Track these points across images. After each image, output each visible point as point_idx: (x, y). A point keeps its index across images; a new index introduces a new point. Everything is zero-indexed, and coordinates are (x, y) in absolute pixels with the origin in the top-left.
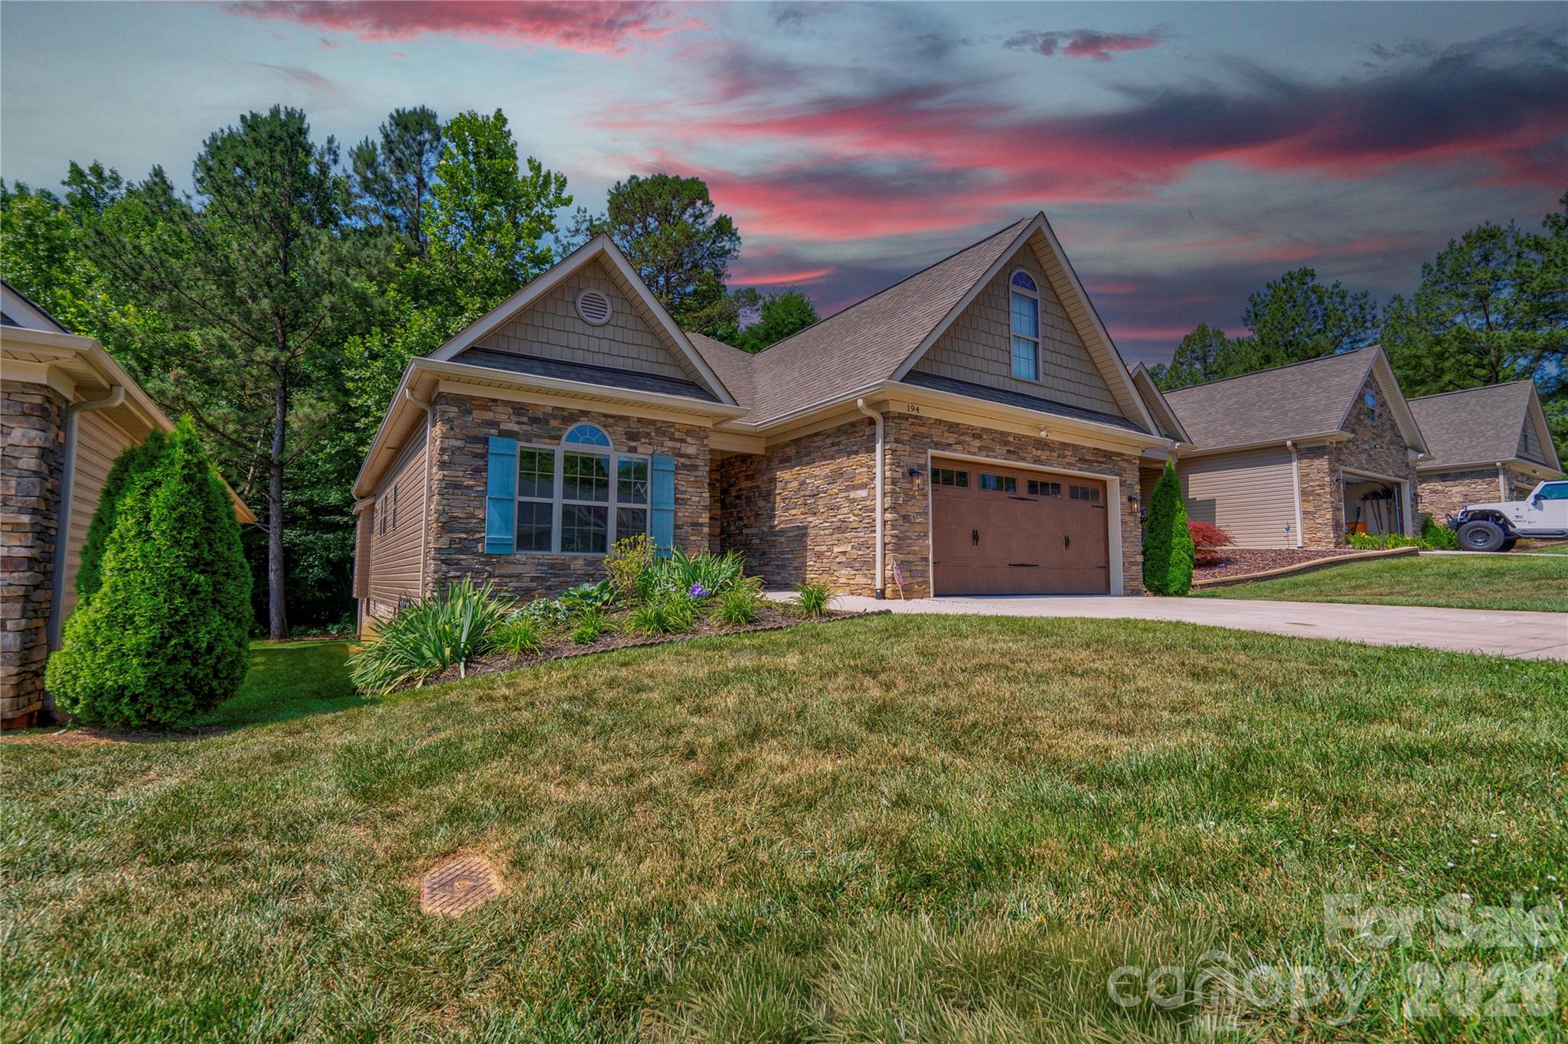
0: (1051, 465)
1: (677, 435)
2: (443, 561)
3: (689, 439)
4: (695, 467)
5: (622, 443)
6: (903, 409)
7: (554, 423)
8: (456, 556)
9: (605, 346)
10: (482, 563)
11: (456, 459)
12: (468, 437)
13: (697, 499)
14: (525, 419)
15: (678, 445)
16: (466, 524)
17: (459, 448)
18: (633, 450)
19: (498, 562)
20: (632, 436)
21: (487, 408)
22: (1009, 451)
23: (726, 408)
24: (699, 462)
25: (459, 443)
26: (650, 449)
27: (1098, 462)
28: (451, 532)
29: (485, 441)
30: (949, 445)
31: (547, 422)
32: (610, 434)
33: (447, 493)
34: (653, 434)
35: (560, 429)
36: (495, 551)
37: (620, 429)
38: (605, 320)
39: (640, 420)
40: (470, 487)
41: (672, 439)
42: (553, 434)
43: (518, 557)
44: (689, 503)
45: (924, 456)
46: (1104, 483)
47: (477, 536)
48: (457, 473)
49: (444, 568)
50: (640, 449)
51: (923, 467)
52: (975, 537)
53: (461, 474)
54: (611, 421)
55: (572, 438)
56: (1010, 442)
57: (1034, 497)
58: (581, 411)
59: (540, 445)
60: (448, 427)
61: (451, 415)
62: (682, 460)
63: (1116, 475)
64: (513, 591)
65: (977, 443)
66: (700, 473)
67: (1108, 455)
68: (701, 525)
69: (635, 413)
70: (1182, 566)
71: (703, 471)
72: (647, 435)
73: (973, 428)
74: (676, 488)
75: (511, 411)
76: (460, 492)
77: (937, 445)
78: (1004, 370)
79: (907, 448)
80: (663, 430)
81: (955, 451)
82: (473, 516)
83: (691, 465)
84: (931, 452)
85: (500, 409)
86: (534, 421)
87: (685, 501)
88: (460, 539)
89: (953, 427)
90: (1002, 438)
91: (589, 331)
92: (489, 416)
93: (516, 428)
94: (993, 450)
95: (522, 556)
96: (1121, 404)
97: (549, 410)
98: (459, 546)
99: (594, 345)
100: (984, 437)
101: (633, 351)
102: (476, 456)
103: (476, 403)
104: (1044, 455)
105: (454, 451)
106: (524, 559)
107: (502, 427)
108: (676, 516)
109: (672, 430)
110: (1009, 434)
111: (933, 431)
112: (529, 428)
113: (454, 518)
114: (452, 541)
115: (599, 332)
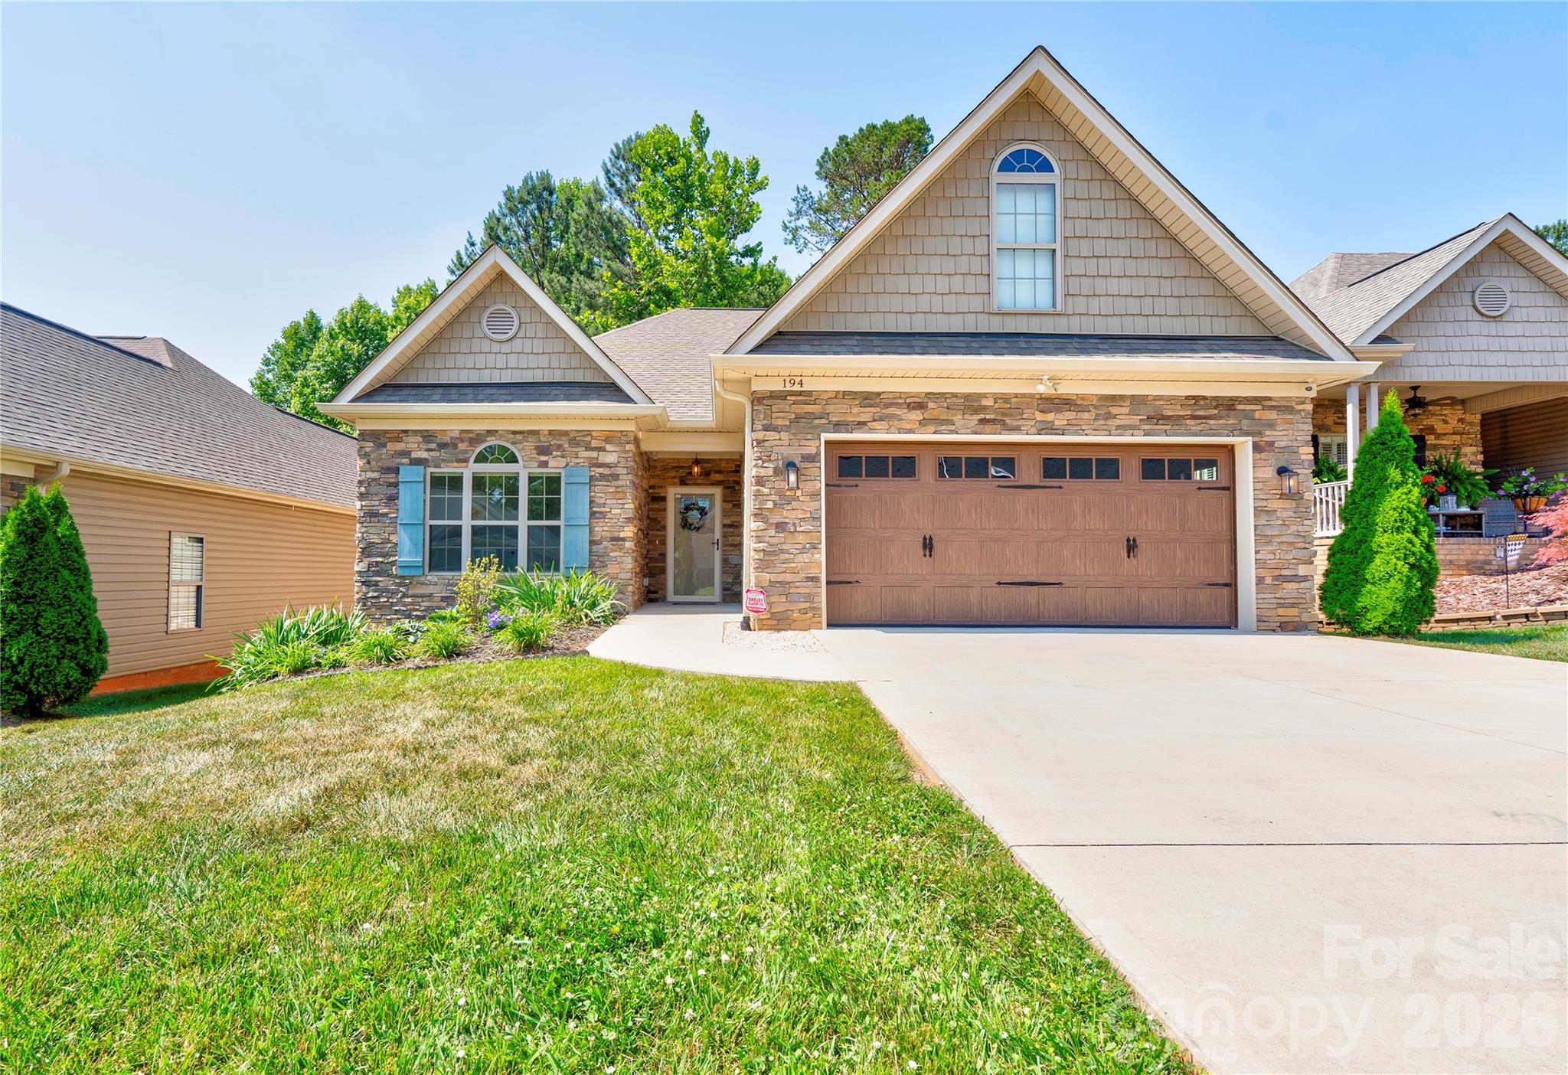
0: (1081, 432)
1: (594, 444)
2: (363, 583)
3: (609, 447)
4: (616, 477)
5: (531, 459)
6: (777, 386)
7: (462, 446)
8: (374, 578)
9: (513, 361)
10: (397, 584)
11: (373, 489)
12: (382, 468)
13: (618, 511)
14: (434, 446)
15: (594, 454)
16: (381, 548)
17: (374, 480)
18: (545, 464)
19: (411, 583)
20: (543, 450)
21: (398, 439)
22: (982, 421)
23: (641, 408)
24: (621, 471)
25: (375, 475)
26: (562, 462)
27: (1194, 417)
28: (369, 556)
29: (396, 471)
30: (864, 423)
31: (455, 446)
32: (519, 450)
33: (365, 521)
34: (566, 446)
35: (466, 452)
36: (407, 572)
37: (530, 444)
38: (511, 333)
39: (551, 432)
40: (385, 515)
41: (589, 448)
42: (461, 457)
43: (429, 577)
44: (609, 516)
45: (817, 443)
46: (1230, 450)
47: (392, 559)
48: (373, 503)
49: (364, 589)
50: (551, 463)
51: (813, 458)
52: (928, 545)
53: (377, 503)
54: (520, 437)
55: (481, 458)
56: (985, 408)
57: (1055, 482)
58: (488, 431)
59: (449, 470)
60: (365, 461)
61: (367, 450)
62: (601, 470)
63: (1247, 434)
64: (425, 610)
65: (917, 415)
66: (623, 483)
67: (1228, 405)
68: (623, 539)
69: (545, 427)
70: (1393, 583)
71: (626, 480)
72: (559, 447)
73: (909, 395)
74: (591, 502)
75: (421, 439)
76: (376, 520)
77: (838, 427)
78: (977, 303)
79: (784, 435)
80: (578, 439)
81: (873, 430)
82: (389, 541)
83: (611, 475)
84: (826, 436)
85: (411, 439)
86: (442, 446)
87: (603, 515)
88: (377, 562)
89: (868, 399)
90: (971, 404)
91: (496, 347)
92: (400, 446)
93: (425, 455)
94: (950, 422)
95: (433, 577)
96: (1262, 314)
97: (456, 434)
98: (376, 569)
99: (501, 361)
100: (931, 405)
101: (544, 361)
102: (390, 485)
103: (388, 436)
104: (1059, 419)
105: (369, 482)
106: (436, 579)
107: (413, 455)
108: (591, 532)
109: (588, 439)
110: (984, 396)
111: (830, 409)
112: (438, 454)
113: (371, 544)
114: (370, 565)
115: (506, 348)
